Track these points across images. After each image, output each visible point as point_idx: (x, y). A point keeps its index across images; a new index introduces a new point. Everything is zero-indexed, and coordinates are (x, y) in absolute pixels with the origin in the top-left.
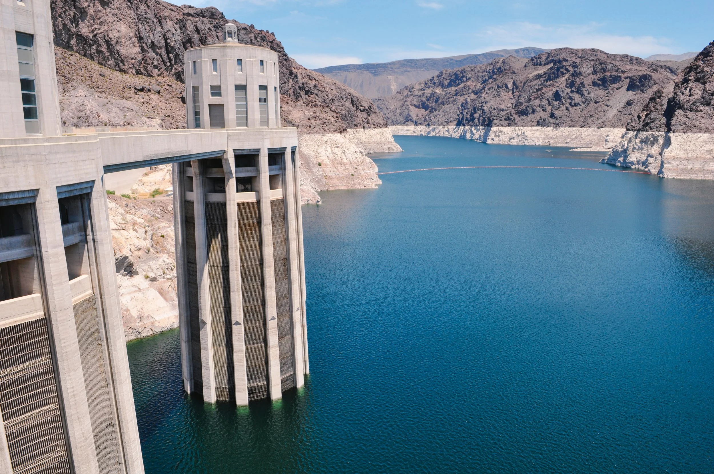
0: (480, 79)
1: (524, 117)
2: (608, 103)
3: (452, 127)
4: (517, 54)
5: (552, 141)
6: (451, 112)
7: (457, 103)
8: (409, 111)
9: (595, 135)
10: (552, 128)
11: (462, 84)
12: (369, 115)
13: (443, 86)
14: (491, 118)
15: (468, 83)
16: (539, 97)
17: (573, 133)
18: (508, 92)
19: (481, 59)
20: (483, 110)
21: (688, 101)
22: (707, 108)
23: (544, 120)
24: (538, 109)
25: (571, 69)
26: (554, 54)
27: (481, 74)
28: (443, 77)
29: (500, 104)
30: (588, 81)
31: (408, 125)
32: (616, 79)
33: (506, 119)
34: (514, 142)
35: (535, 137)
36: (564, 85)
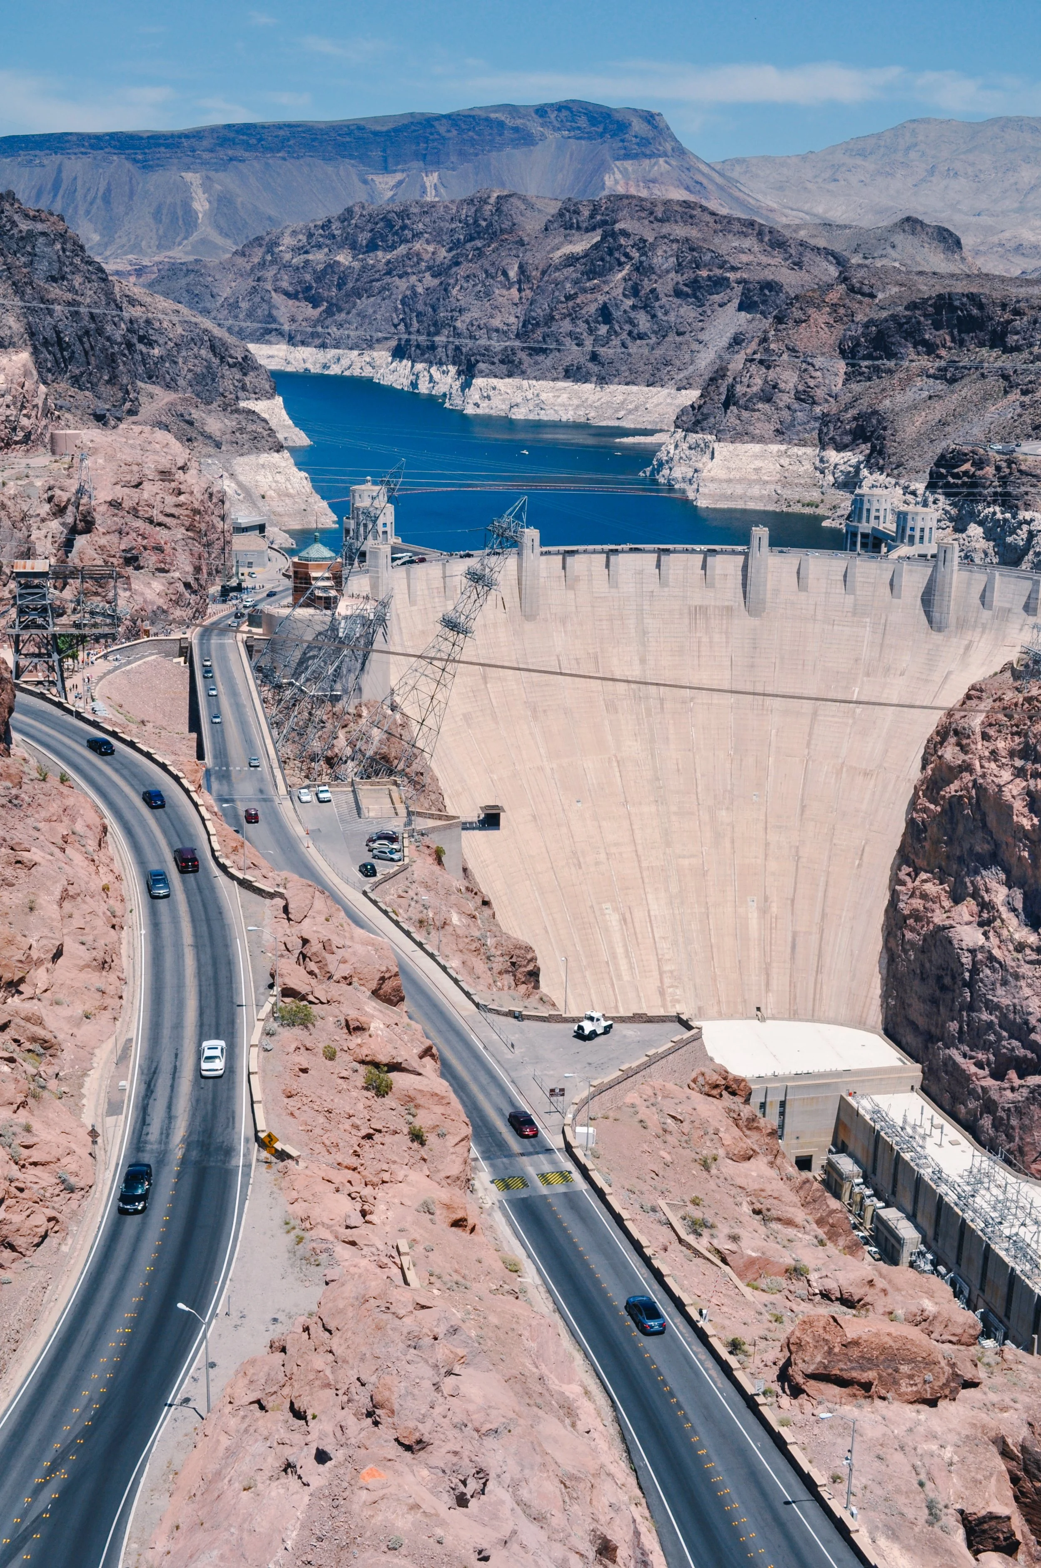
0: (444, 238)
1: (540, 358)
2: (701, 336)
3: (382, 356)
4: (540, 120)
5: (592, 414)
6: (378, 317)
7: (391, 294)
8: (272, 307)
9: (671, 404)
10: (593, 386)
11: (403, 246)
12: (245, 374)
13: (354, 246)
14: (472, 358)
15: (417, 246)
16: (570, 315)
17: (630, 398)
18: (509, 289)
19: (442, 130)
20: (455, 328)
21: (744, 395)
22: (767, 406)
23: (579, 368)
24: (568, 341)
25: (635, 254)
26: (606, 209)
27: (447, 225)
28: (353, 222)
29: (492, 317)
30: (665, 286)
31: (269, 342)
32: (719, 284)
33: (502, 362)
34: (519, 414)
35: (560, 405)
36: (620, 290)
